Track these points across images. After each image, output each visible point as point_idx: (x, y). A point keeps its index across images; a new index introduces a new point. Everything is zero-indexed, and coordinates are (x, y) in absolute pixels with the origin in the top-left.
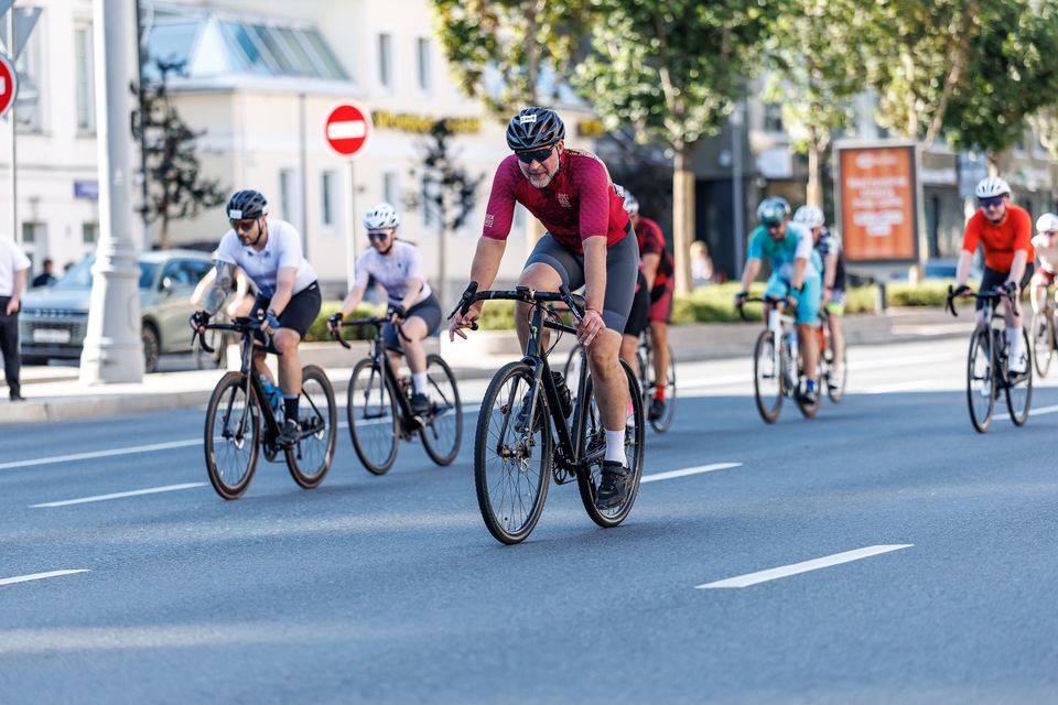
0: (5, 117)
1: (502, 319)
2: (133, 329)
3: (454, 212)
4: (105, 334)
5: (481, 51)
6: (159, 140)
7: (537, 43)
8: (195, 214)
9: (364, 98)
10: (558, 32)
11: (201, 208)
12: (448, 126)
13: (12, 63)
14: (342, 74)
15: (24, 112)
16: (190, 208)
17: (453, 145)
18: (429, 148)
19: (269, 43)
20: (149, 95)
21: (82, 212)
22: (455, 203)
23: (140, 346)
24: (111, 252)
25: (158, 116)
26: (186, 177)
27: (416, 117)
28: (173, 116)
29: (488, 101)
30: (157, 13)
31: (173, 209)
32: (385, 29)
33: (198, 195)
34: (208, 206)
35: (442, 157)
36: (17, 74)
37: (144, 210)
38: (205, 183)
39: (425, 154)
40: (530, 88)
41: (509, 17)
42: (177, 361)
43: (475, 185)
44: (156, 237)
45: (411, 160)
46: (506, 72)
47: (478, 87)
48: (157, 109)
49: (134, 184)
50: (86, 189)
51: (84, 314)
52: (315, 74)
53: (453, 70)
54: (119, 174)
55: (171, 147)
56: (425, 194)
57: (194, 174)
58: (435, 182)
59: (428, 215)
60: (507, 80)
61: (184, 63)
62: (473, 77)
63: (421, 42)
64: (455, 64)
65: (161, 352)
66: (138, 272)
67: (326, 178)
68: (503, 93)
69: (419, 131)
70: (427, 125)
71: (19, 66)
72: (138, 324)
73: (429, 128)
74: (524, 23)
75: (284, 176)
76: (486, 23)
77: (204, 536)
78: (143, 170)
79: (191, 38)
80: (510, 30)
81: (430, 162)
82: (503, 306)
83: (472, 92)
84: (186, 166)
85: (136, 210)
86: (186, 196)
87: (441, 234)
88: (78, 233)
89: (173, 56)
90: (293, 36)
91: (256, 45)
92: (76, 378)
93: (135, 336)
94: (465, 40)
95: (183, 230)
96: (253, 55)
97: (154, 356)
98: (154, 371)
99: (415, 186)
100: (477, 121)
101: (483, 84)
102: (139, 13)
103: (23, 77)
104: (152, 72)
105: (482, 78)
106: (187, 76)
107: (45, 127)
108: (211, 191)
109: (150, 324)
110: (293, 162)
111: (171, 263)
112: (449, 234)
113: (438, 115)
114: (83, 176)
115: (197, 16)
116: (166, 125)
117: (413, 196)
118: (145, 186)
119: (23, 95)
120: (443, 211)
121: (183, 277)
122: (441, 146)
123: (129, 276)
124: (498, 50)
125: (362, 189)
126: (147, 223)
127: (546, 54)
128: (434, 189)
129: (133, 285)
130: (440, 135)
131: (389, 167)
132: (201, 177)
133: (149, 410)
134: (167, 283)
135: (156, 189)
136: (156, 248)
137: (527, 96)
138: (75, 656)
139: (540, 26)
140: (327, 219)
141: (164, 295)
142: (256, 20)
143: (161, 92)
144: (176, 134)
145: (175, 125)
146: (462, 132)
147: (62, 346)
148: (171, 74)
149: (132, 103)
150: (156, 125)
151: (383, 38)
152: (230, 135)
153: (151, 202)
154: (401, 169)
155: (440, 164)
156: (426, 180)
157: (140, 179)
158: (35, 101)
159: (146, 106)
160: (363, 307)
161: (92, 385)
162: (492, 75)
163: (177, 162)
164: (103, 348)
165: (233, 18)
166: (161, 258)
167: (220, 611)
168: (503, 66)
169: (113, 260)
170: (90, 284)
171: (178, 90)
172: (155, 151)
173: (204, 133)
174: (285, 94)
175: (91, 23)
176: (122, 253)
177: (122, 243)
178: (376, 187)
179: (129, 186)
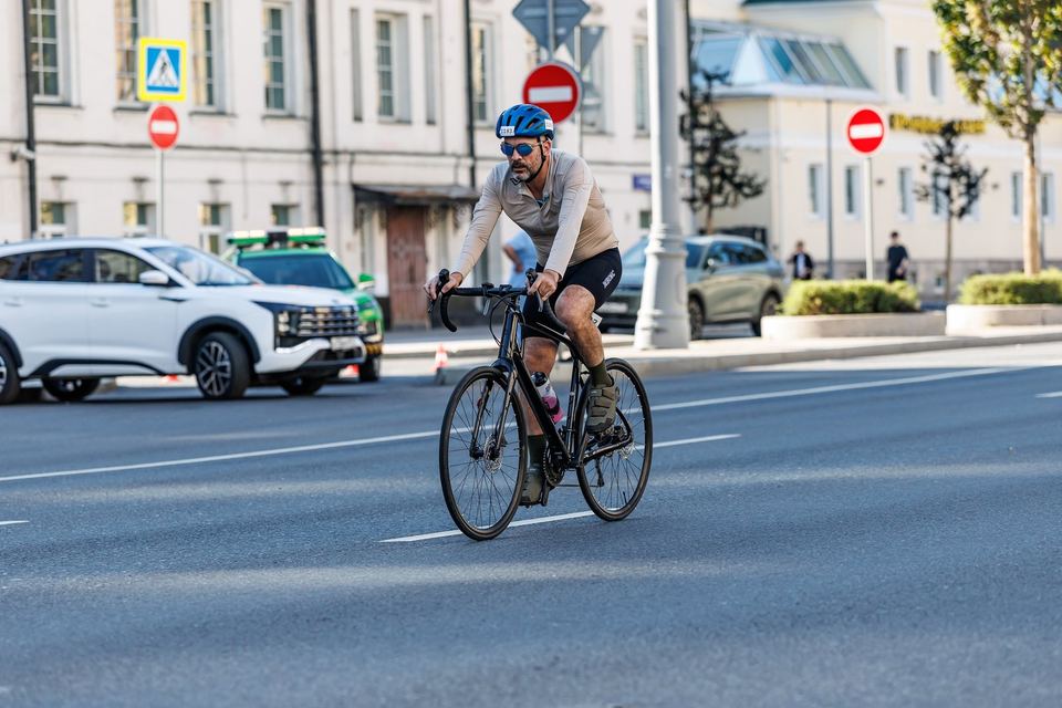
0: (573, 121)
1: (1000, 295)
2: (679, 301)
3: (960, 202)
4: (656, 306)
5: (984, 63)
6: (705, 140)
7: (1032, 55)
8: (735, 204)
9: (882, 104)
10: (1051, 46)
11: (741, 198)
12: (956, 128)
13: (579, 74)
14: (865, 84)
15: (590, 116)
16: (731, 199)
17: (960, 143)
18: (938, 147)
19: (801, 57)
20: (698, 101)
21: (638, 201)
22: (960, 195)
23: (686, 316)
24: (662, 236)
25: (705, 120)
26: (728, 171)
27: (928, 119)
28: (718, 118)
29: (989, 105)
30: (706, 31)
31: (717, 199)
32: (902, 43)
33: (738, 187)
34: (747, 196)
35: (950, 154)
36: (584, 84)
37: (692, 200)
38: (744, 176)
39: (935, 151)
40: (1027, 95)
41: (1009, 32)
42: (719, 329)
43: (978, 178)
44: (702, 224)
45: (923, 157)
46: (1005, 81)
47: (981, 94)
48: (704, 113)
49: (683, 177)
50: (642, 181)
51: (639, 288)
52: (841, 83)
53: (960, 79)
54: (669, 169)
55: (715, 146)
56: (935, 186)
57: (735, 169)
58: (945, 176)
59: (937, 204)
60: (1006, 88)
61: (727, 74)
62: (976, 85)
63: (933, 55)
64: (961, 74)
65: (705, 322)
66: (685, 253)
67: (849, 172)
68: (1003, 99)
69: (930, 132)
70: (936, 128)
71: (586, 77)
72: (684, 298)
73: (938, 130)
74: (1021, 38)
75: (813, 170)
76: (989, 38)
77: (734, 480)
78: (693, 165)
79: (733, 52)
80: (1009, 45)
81: (940, 158)
82: (1001, 283)
83: (976, 99)
84: (728, 162)
85: (684, 199)
86: (728, 188)
87: (949, 221)
88: (636, 219)
89: (718, 68)
90: (822, 49)
91: (789, 58)
92: (631, 344)
93: (682, 309)
94: (970, 53)
95: (725, 217)
96: (787, 66)
97: (698, 325)
98: (699, 338)
99: (927, 179)
100: (981, 122)
101: (985, 90)
102: (690, 30)
103: (588, 87)
104: (700, 81)
105: (985, 86)
106: (730, 85)
107: (608, 128)
108: (749, 185)
109: (695, 297)
110: (822, 159)
111: (714, 245)
112: (955, 220)
113: (947, 118)
114: (640, 171)
115: (739, 33)
116: (711, 127)
117: (924, 187)
118: (693, 179)
119: (589, 101)
120: (951, 201)
121: (725, 257)
122: (949, 144)
123: (677, 257)
124: (998, 62)
125: (880, 182)
126: (694, 210)
127: (1041, 65)
128: (943, 182)
129: (681, 264)
130: (948, 135)
131: (903, 163)
132: (741, 171)
133: (693, 371)
134: (711, 262)
135: (703, 182)
136: (702, 232)
137: (1025, 102)
138: (617, 583)
139: (1035, 42)
140: (850, 208)
141: (707, 273)
142: (790, 37)
143: (707, 98)
144: (720, 135)
145: (719, 127)
146: (968, 132)
147: (620, 316)
148: (716, 83)
149: (681, 108)
150: (703, 127)
151: (900, 51)
152: (767, 135)
153: (698, 193)
154: (915, 164)
155: (948, 160)
156: (937, 174)
157: (688, 173)
158: (598, 107)
159: (694, 110)
160: (881, 283)
161: (644, 349)
162: (993, 83)
163: (721, 159)
164: (655, 318)
165: (769, 34)
166: (706, 241)
167: (744, 545)
168: (1003, 75)
169: (664, 242)
170: (643, 264)
171: (723, 97)
172: (702, 149)
173: (744, 133)
174: (814, 100)
175: (646, 39)
176: (672, 237)
177: (671, 228)
178: (893, 181)
179: (678, 180)
